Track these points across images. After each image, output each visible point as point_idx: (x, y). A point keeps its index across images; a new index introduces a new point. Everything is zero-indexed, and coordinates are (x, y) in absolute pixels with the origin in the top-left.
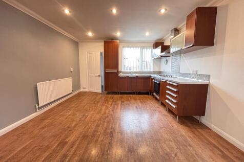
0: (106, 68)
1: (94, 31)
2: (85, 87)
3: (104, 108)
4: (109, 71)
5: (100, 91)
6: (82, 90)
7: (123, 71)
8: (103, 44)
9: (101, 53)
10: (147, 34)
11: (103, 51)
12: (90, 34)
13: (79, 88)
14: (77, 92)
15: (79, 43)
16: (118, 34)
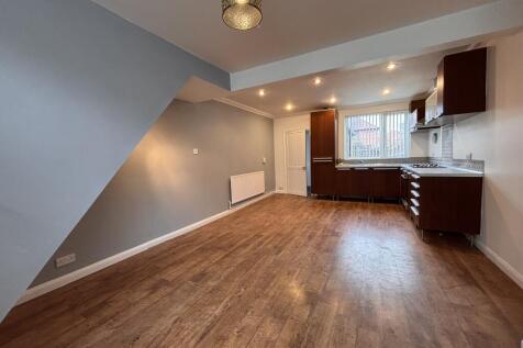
0: (313, 155)
1: (295, 102)
2: (282, 187)
3: (306, 214)
4: (318, 160)
5: (304, 193)
6: (277, 191)
7: (346, 159)
8: (309, 116)
9: (307, 132)
10: (386, 92)
11: (309, 128)
12: (289, 107)
13: (273, 188)
14: (271, 193)
15: (275, 121)
16: (333, 100)
